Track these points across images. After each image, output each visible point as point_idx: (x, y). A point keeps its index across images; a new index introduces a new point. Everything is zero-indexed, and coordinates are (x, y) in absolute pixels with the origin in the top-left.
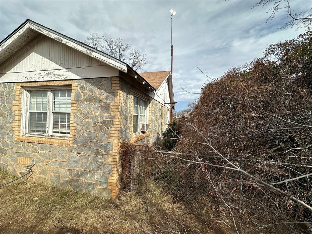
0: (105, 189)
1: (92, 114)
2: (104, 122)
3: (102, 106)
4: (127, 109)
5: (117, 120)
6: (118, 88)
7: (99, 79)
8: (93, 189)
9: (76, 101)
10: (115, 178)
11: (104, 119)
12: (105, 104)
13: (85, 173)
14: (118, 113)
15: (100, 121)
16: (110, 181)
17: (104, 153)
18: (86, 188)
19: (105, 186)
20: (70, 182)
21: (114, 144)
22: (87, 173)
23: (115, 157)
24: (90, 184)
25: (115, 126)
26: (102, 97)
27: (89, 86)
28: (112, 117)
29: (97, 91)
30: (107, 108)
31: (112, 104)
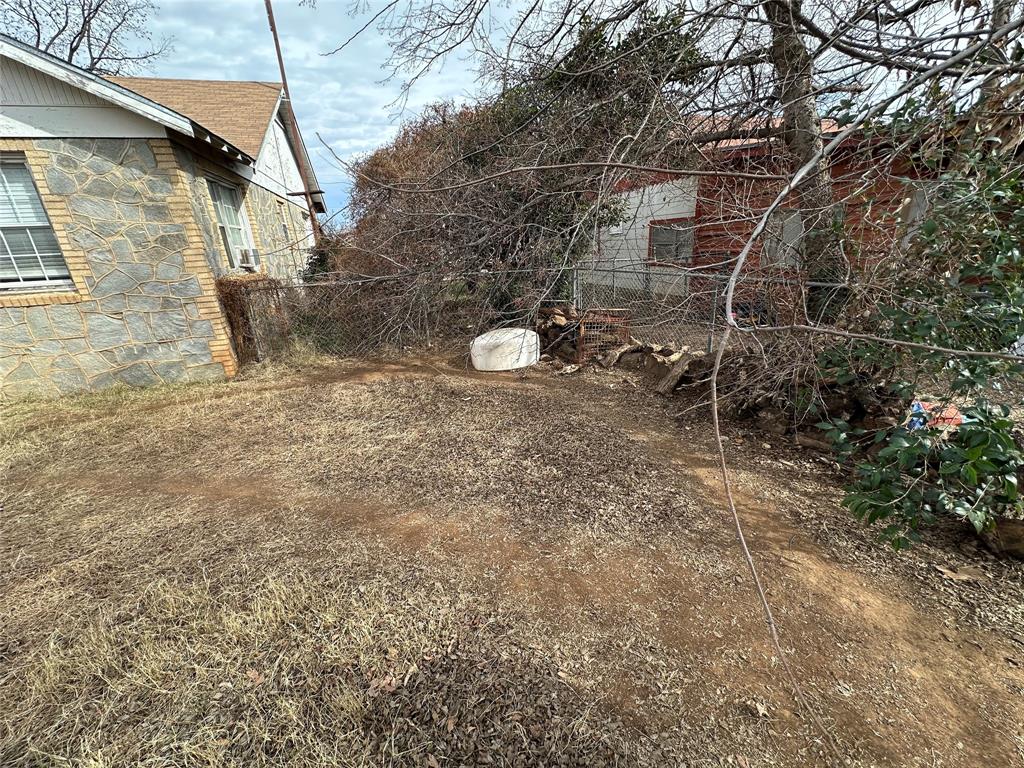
0: (207, 365)
1: (123, 224)
2: (163, 240)
3: (144, 206)
4: (202, 211)
5: (194, 233)
6: (175, 165)
7: (113, 141)
8: (180, 371)
9: (59, 195)
10: (222, 341)
11: (162, 233)
12: (151, 200)
13: (150, 348)
14: (191, 219)
15: (151, 239)
16: (212, 349)
17: (183, 302)
18: (163, 376)
19: (206, 361)
20: (115, 374)
21: (201, 281)
22: (157, 348)
23: (212, 305)
24: (170, 366)
25: (192, 246)
26: (137, 185)
27: (86, 159)
28: (180, 228)
29: (117, 171)
30: (159, 211)
31: (169, 200)
